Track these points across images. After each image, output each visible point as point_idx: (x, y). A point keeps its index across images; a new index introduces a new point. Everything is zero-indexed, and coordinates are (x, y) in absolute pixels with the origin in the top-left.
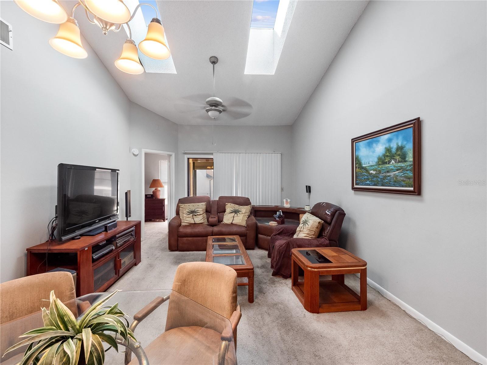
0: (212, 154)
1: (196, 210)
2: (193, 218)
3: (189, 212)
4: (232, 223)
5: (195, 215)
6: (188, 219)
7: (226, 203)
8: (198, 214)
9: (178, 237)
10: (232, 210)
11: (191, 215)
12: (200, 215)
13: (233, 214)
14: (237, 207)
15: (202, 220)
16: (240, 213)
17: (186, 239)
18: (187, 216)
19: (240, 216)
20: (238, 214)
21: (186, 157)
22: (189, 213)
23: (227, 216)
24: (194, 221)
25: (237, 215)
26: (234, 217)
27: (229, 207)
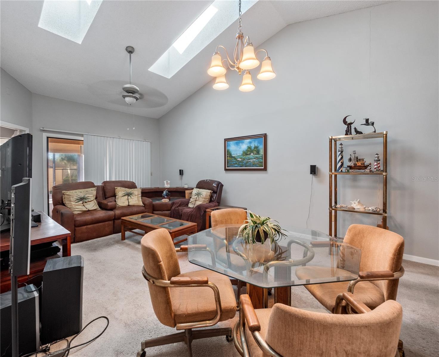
0: (82, 135)
1: (86, 196)
2: (84, 205)
3: (77, 199)
4: (129, 205)
5: (86, 202)
6: (77, 207)
7: (115, 188)
8: (89, 200)
9: (75, 227)
10: (124, 194)
11: (81, 202)
12: (91, 201)
13: (126, 197)
14: (129, 190)
15: (95, 206)
16: (134, 195)
17: (86, 228)
18: (76, 204)
19: (133, 198)
20: (131, 196)
21: (45, 135)
22: (77, 201)
23: (121, 199)
24: (86, 208)
25: (131, 197)
26: (128, 200)
27: (120, 192)
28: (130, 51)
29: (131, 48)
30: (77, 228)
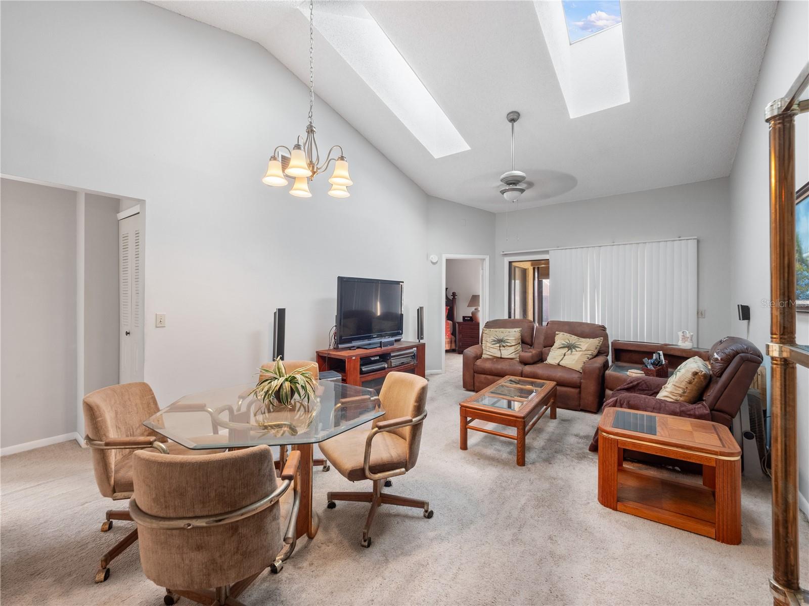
0: (547, 252)
1: (506, 338)
2: (500, 350)
3: (494, 341)
4: (559, 365)
5: (504, 346)
6: (492, 350)
7: (557, 332)
8: (509, 344)
9: (474, 372)
10: (563, 344)
11: (498, 345)
12: (511, 346)
13: (565, 350)
14: (573, 339)
15: (514, 354)
16: (578, 349)
17: (485, 377)
18: (492, 346)
19: (576, 354)
20: (574, 350)
21: (507, 260)
22: (494, 343)
23: (554, 352)
24: (501, 354)
25: (572, 352)
26: (565, 355)
27: (561, 338)
28: (514, 118)
29: (512, 114)
30: (475, 374)
